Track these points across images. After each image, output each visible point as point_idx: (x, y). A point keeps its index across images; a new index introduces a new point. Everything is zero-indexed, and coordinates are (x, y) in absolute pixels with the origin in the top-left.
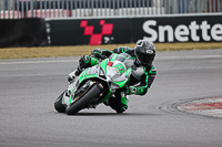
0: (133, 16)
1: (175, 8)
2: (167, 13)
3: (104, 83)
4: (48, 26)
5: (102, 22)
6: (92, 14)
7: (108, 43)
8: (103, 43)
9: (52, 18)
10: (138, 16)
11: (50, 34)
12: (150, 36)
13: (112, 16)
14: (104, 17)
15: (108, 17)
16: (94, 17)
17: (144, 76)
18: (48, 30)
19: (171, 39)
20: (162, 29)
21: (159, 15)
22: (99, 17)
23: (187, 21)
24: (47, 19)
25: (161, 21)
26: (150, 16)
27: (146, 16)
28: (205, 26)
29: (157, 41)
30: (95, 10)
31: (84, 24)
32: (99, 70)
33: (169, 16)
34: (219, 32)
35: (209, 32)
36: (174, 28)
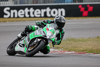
1: (18, 2)
2: (15, 4)
19: (16, 16)
21: (11, 5)
23: (23, 8)
25: (12, 8)
26: (7, 5)
27: (5, 5)
28: (32, 10)
29: (10, 17)
32: (42, 33)
33: (16, 5)
34: (38, 13)
35: (33, 13)
36: (18, 11)
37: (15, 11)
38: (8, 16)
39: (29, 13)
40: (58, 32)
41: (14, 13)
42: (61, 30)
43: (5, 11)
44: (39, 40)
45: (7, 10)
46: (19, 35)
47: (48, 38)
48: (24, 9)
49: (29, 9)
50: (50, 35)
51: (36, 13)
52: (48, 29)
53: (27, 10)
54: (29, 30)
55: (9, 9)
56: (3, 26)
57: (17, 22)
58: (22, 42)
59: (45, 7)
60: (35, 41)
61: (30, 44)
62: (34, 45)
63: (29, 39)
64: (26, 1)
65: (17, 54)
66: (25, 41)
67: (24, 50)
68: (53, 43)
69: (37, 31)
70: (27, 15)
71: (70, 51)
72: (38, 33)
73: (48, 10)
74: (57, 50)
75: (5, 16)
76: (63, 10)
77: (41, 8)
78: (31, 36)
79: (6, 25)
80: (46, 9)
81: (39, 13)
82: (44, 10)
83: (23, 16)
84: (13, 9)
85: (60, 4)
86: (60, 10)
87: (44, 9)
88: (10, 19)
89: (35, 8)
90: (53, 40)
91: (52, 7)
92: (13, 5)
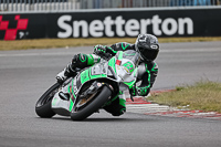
0: (48, 11)
2: (82, 8)
5: (17, 18)
6: (7, 9)
7: (23, 38)
8: (18, 38)
10: (53, 11)
12: (64, 31)
13: (27, 11)
14: (19, 12)
15: (23, 12)
16: (10, 12)
17: (146, 74)
19: (85, 34)
21: (74, 10)
22: (14, 12)
25: (76, 17)
26: (65, 11)
27: (61, 11)
28: (119, 21)
29: (72, 36)
30: (10, 5)
32: (107, 69)
33: (84, 11)
34: (133, 28)
35: (123, 28)
36: (89, 24)
37: (83, 23)
38: (68, 34)
39: (114, 28)
40: (143, 68)
41: (81, 28)
42: (150, 66)
43: (61, 22)
44: (99, 85)
45: (66, 22)
46: (61, 75)
47: (119, 80)
48: (102, 19)
49: (114, 18)
50: (123, 74)
51: (128, 27)
53: (108, 21)
54: (80, 64)
55: (69, 18)
56: (56, 57)
57: (86, 48)
58: (64, 90)
59: (149, 15)
60: (92, 88)
61: (80, 93)
62: (89, 95)
63: (79, 83)
64: (107, 1)
65: (57, 116)
66: (72, 86)
67: (68, 105)
68: (131, 91)
69: (97, 66)
70: (110, 33)
71: (204, 110)
72: (98, 70)
73: (156, 20)
74: (175, 109)
75: (60, 35)
76: (189, 21)
77: (139, 16)
78: (84, 76)
79: (64, 53)
80: (151, 18)
81: (137, 27)
82: (148, 22)
83: (101, 34)
84: (79, 20)
85: (182, 8)
86: (182, 21)
87: (146, 18)
88: (72, 41)
89: (127, 16)
90: (131, 85)
91: (163, 15)
92: (79, 10)
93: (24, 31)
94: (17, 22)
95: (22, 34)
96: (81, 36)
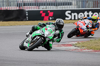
3: (44, 37)
4: (27, 13)
5: (49, 12)
9: (29, 10)
10: (63, 9)
11: (28, 16)
12: (68, 17)
15: (51, 9)
17: (59, 34)
18: (27, 15)
20: (73, 14)
21: (72, 9)
22: (48, 9)
23: (83, 11)
24: (27, 10)
26: (69, 9)
27: (67, 9)
29: (71, 19)
31: (41, 12)
32: (41, 32)
39: (88, 16)
40: (58, 32)
41: (75, 16)
43: (67, 14)
44: (38, 37)
45: (69, 13)
49: (88, 12)
50: (47, 34)
52: (46, 29)
55: (70, 12)
62: (34, 41)
88: (71, 21)
93: (52, 17)
94: (49, 13)
95: (51, 18)
96: (75, 19)
